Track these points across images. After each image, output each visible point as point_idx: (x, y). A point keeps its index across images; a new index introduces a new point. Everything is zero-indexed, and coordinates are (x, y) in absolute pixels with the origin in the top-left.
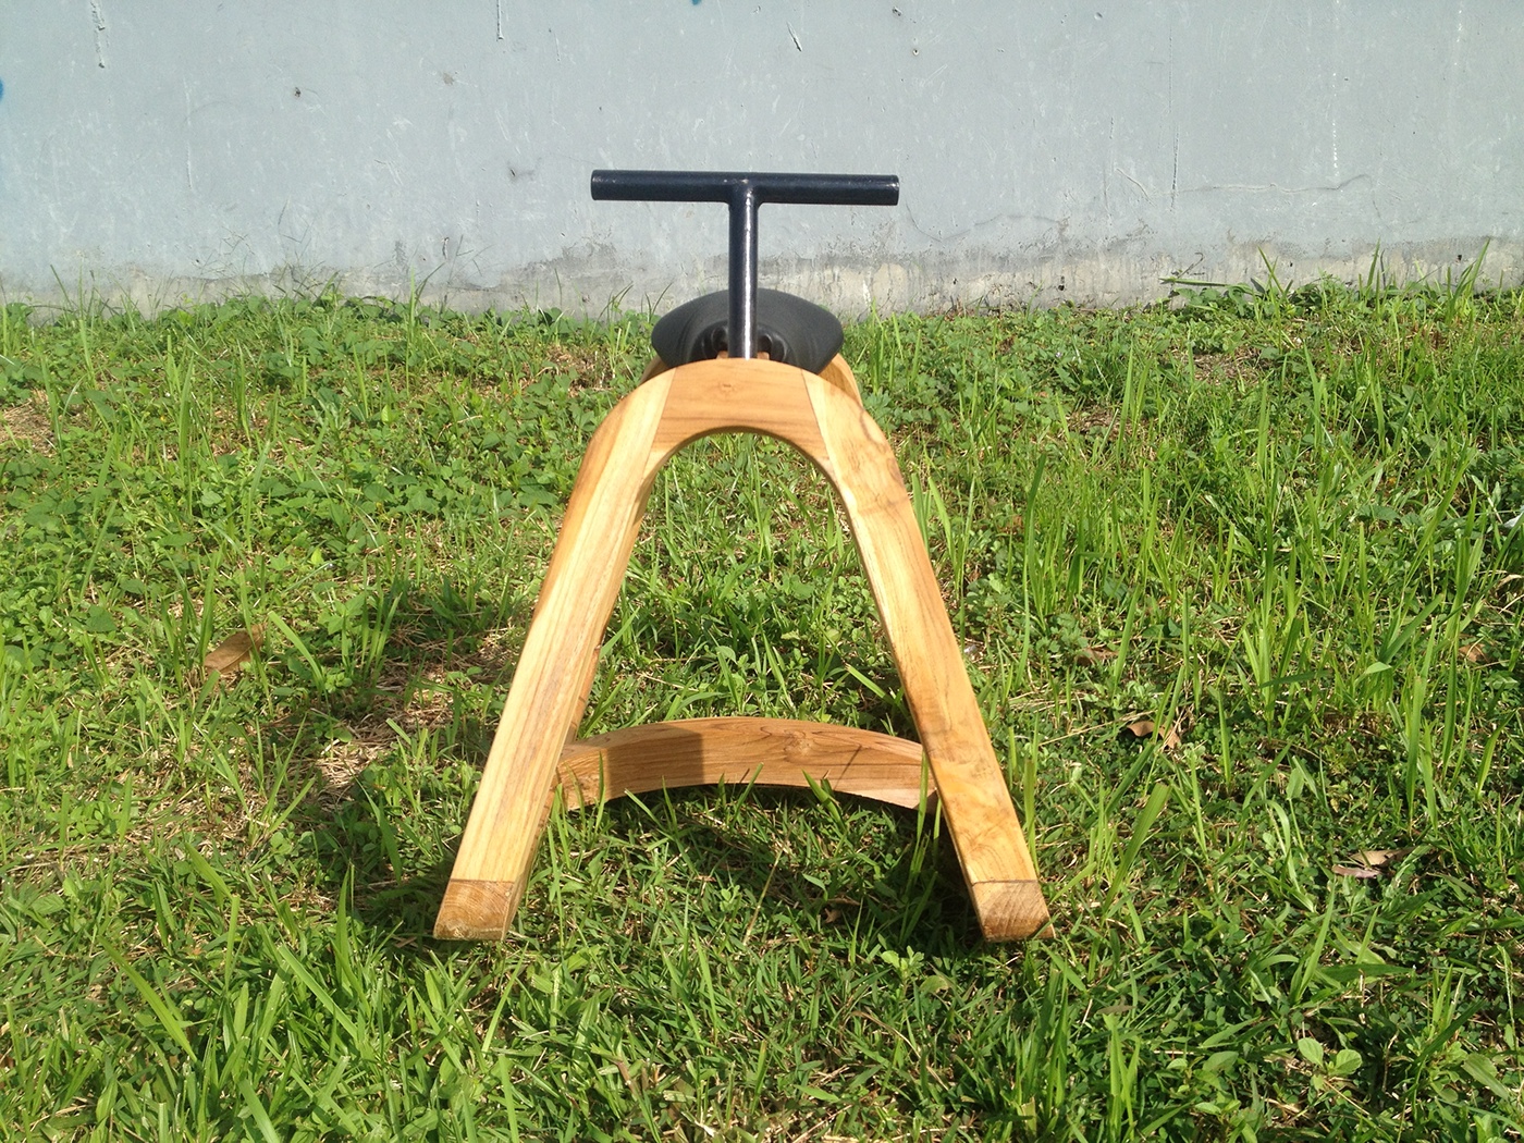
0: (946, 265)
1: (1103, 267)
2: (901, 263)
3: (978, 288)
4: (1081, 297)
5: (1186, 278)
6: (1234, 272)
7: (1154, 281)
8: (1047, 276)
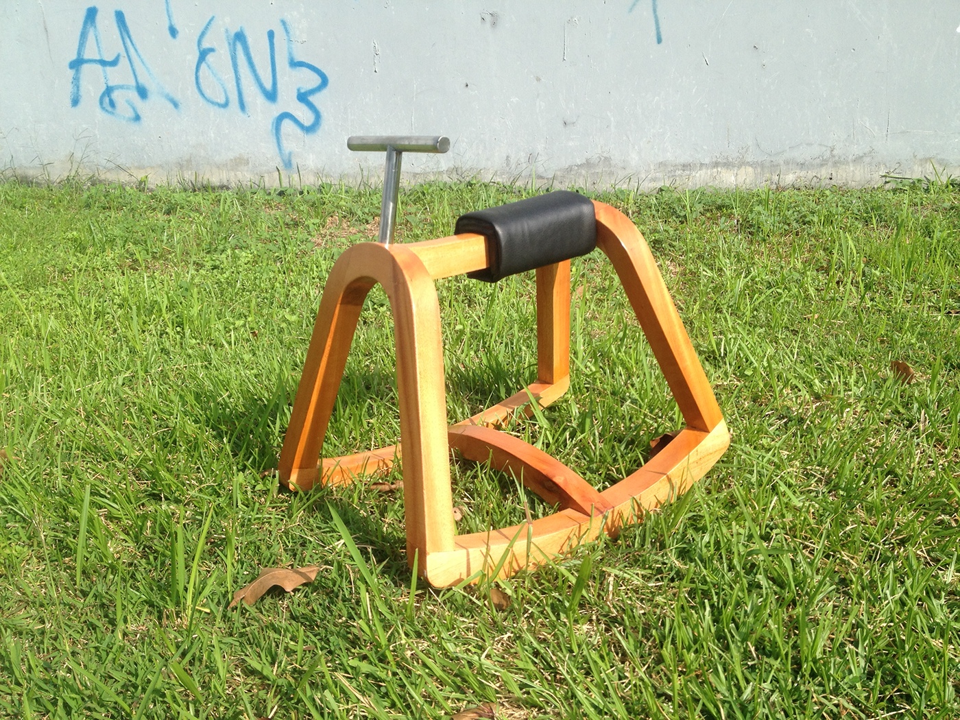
0: (774, 166)
1: (852, 169)
2: (751, 166)
3: (789, 179)
4: (840, 183)
5: (892, 175)
6: (916, 173)
7: (876, 176)
8: (824, 173)
